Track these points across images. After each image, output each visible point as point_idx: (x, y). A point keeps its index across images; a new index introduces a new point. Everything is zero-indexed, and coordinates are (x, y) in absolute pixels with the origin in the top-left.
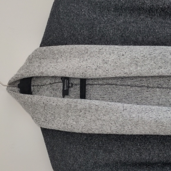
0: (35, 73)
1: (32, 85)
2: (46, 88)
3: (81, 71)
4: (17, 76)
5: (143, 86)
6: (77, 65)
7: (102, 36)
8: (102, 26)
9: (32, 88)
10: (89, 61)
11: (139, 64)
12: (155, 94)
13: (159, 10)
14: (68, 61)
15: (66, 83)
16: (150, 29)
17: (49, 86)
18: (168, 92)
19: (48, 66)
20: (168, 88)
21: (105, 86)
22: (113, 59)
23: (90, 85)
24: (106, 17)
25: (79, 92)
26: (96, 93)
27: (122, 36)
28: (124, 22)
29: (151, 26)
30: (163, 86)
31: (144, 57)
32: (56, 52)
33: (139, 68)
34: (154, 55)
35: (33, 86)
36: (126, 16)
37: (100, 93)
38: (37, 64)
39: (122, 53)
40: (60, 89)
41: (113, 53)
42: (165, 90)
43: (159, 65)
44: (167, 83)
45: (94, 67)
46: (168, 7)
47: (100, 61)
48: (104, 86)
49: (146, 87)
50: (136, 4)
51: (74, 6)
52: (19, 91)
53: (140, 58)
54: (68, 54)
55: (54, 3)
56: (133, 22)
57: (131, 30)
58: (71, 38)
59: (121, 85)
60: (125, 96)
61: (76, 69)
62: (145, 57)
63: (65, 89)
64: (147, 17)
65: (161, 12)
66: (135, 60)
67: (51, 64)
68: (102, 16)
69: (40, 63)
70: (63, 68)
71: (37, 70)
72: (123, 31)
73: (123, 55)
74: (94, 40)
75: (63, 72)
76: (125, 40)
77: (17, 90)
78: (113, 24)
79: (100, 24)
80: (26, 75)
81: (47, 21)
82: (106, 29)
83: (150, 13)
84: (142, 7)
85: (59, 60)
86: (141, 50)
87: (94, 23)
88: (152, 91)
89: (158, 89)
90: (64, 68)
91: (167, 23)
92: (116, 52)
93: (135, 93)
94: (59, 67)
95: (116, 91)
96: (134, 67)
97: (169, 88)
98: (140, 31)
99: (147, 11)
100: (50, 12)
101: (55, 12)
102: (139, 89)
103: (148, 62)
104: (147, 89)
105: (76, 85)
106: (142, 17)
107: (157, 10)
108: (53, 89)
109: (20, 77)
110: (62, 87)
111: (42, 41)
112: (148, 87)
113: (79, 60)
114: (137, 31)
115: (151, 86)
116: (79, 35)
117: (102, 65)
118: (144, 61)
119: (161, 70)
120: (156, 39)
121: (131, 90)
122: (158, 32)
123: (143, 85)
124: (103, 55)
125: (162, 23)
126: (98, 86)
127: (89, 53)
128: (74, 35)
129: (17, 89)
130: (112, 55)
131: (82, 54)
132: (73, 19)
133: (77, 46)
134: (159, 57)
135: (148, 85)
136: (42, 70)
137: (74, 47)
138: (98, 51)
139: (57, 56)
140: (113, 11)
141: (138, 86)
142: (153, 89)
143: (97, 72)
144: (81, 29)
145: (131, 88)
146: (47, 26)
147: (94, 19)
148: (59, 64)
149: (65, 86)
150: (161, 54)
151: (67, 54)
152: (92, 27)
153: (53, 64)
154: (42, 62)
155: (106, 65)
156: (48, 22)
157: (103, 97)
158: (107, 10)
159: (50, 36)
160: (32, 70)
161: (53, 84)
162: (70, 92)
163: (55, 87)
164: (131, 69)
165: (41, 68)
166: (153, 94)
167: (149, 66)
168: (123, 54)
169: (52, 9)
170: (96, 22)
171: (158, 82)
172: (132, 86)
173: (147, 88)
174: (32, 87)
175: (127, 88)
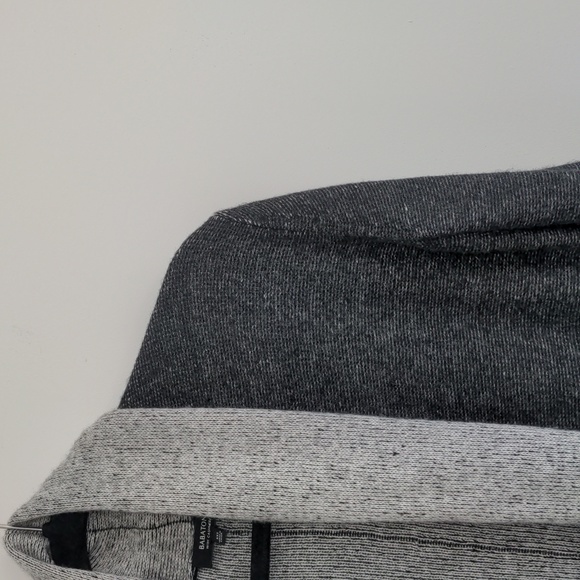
0: (102, 500)
1: (91, 527)
2: (138, 539)
3: (256, 503)
4: (40, 506)
5: (458, 544)
6: (244, 481)
7: (328, 382)
8: (327, 348)
9: (91, 538)
10: (283, 467)
11: (447, 485)
12: (499, 571)
13: (512, 308)
14: (214, 464)
15: (207, 527)
16: (485, 369)
17: (148, 534)
18: (541, 564)
19: (148, 478)
20: (540, 552)
21: (333, 541)
22: (362, 464)
23: (285, 533)
24: (342, 320)
25: (249, 557)
26: (304, 563)
27: (391, 385)
28: (398, 340)
29: (485, 357)
30: (524, 544)
31: (464, 463)
32: (173, 430)
33: (447, 499)
34: (497, 458)
35: (95, 531)
36: (406, 320)
37: (318, 563)
38: (108, 468)
39: (390, 446)
40: (183, 545)
41: (363, 444)
42: (530, 558)
43: (513, 492)
44: (539, 536)
45: (300, 490)
46: (540, 301)
47: (320, 469)
48: (330, 541)
49: (470, 545)
50: (436, 286)
51: (236, 283)
52: (44, 550)
53: (451, 467)
54: (215, 440)
55: (171, 264)
56: (428, 342)
57: (420, 368)
58: (225, 384)
59: (388, 538)
60: (401, 574)
61: (239, 495)
62: (467, 463)
63: (201, 548)
64: (471, 327)
65: (516, 312)
66: (435, 472)
67: (156, 471)
68: (328, 319)
69: (121, 464)
70: (198, 490)
71: (108, 489)
72: (396, 368)
73: (395, 454)
74: (301, 392)
75: (194, 505)
76: (401, 397)
77: (40, 548)
78: (363, 344)
79: (322, 342)
80: (73, 506)
81: (148, 321)
82: (340, 358)
83: (481, 314)
84: (455, 296)
85: (183, 459)
86: (454, 439)
87: (302, 338)
88: (489, 560)
89: (507, 556)
90: (200, 489)
91: (536, 350)
92: (371, 442)
93: (435, 566)
94: (182, 485)
95: (372, 558)
96: (431, 493)
97: (545, 553)
98: (451, 373)
99: (471, 309)
100: (156, 294)
101: (175, 296)
102: (446, 553)
103: (477, 481)
104: (474, 553)
105: (239, 533)
106: (457, 326)
107: (503, 307)
108: (162, 546)
109: (51, 509)
110: (190, 539)
111: (128, 387)
112: (476, 547)
113: (249, 462)
114: (441, 371)
115: (487, 542)
116: (251, 373)
117: (324, 485)
118: (463, 477)
119: (519, 507)
120: (503, 401)
121: (421, 554)
122: (509, 379)
123: (460, 538)
124: (329, 449)
125: (521, 348)
126: (311, 538)
127: (283, 439)
128: (235, 375)
129: (39, 544)
130: (359, 450)
131: (262, 442)
132: (232, 323)
133: (242, 412)
134: (512, 469)
135: (476, 541)
136: (125, 493)
137: (235, 417)
138: (312, 434)
139: (178, 443)
140: (365, 303)
141: (445, 544)
142: (491, 555)
143: (309, 505)
144: (258, 354)
145: (421, 549)
146: (147, 339)
147: (301, 324)
148: (182, 471)
149: (202, 538)
150: (518, 457)
151: (209, 440)
152: (296, 352)
153: (162, 473)
154: (126, 460)
155: (338, 485)
156: (150, 325)
157: (328, 575)
158: (346, 299)
159: (155, 373)
160: (94, 488)
161: (162, 530)
162: (217, 557)
163: (167, 538)
164: (423, 500)
165: (123, 482)
166: (492, 571)
167: (479, 494)
168: (396, 451)
169: (163, 286)
170: (307, 336)
171: (508, 533)
172: (425, 542)
173: (474, 551)
174: (89, 535)
175: (409, 546)
